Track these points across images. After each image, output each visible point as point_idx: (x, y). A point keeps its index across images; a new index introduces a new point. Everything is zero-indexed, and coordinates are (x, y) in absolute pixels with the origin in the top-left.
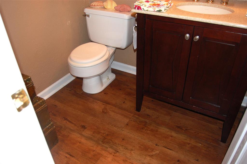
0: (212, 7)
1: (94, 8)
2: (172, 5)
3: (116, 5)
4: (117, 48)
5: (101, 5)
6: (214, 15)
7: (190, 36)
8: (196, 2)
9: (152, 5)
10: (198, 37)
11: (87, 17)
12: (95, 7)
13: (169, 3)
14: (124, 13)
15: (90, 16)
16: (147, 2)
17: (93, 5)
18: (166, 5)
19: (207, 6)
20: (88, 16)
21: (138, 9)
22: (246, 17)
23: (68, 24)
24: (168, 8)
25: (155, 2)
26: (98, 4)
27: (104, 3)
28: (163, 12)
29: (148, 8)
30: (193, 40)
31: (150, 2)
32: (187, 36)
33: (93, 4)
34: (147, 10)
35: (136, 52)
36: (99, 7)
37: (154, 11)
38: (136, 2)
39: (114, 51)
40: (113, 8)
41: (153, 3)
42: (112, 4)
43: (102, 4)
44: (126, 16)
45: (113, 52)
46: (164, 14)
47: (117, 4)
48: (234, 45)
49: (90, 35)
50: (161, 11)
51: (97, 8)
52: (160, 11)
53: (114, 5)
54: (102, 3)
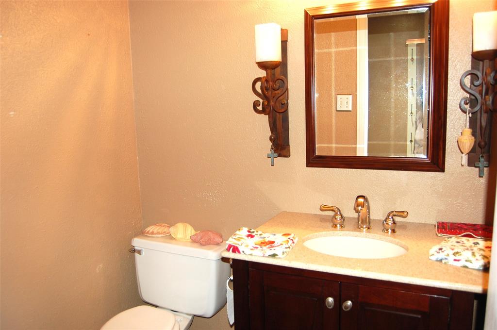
0: (369, 238)
1: (149, 239)
2: (295, 241)
3: (194, 233)
4: (195, 316)
5: (165, 232)
6: (374, 259)
7: (335, 301)
8: (339, 231)
9: (260, 242)
10: (349, 303)
11: (137, 255)
12: (154, 236)
13: (289, 239)
14: (209, 249)
15: (143, 253)
16: (250, 237)
17: (149, 231)
18: (284, 243)
19: (360, 237)
20: (140, 252)
21: (234, 251)
22: (430, 261)
23: (98, 271)
24: (288, 249)
25: (264, 235)
26: (159, 231)
27: (170, 229)
28: (280, 258)
29: (252, 251)
30: (343, 309)
31: (256, 236)
32: (328, 302)
33: (150, 229)
34: (251, 255)
35: (233, 327)
36: (160, 235)
37: (263, 256)
38: (230, 239)
39: (189, 323)
40: (188, 237)
41: (261, 238)
42: (185, 231)
43: (166, 230)
44: (212, 255)
45: (188, 325)
46: (283, 261)
47: (195, 230)
48: (420, 317)
49: (142, 291)
50: (277, 255)
51: (158, 237)
52: (274, 256)
53: (190, 231)
54: (167, 228)
